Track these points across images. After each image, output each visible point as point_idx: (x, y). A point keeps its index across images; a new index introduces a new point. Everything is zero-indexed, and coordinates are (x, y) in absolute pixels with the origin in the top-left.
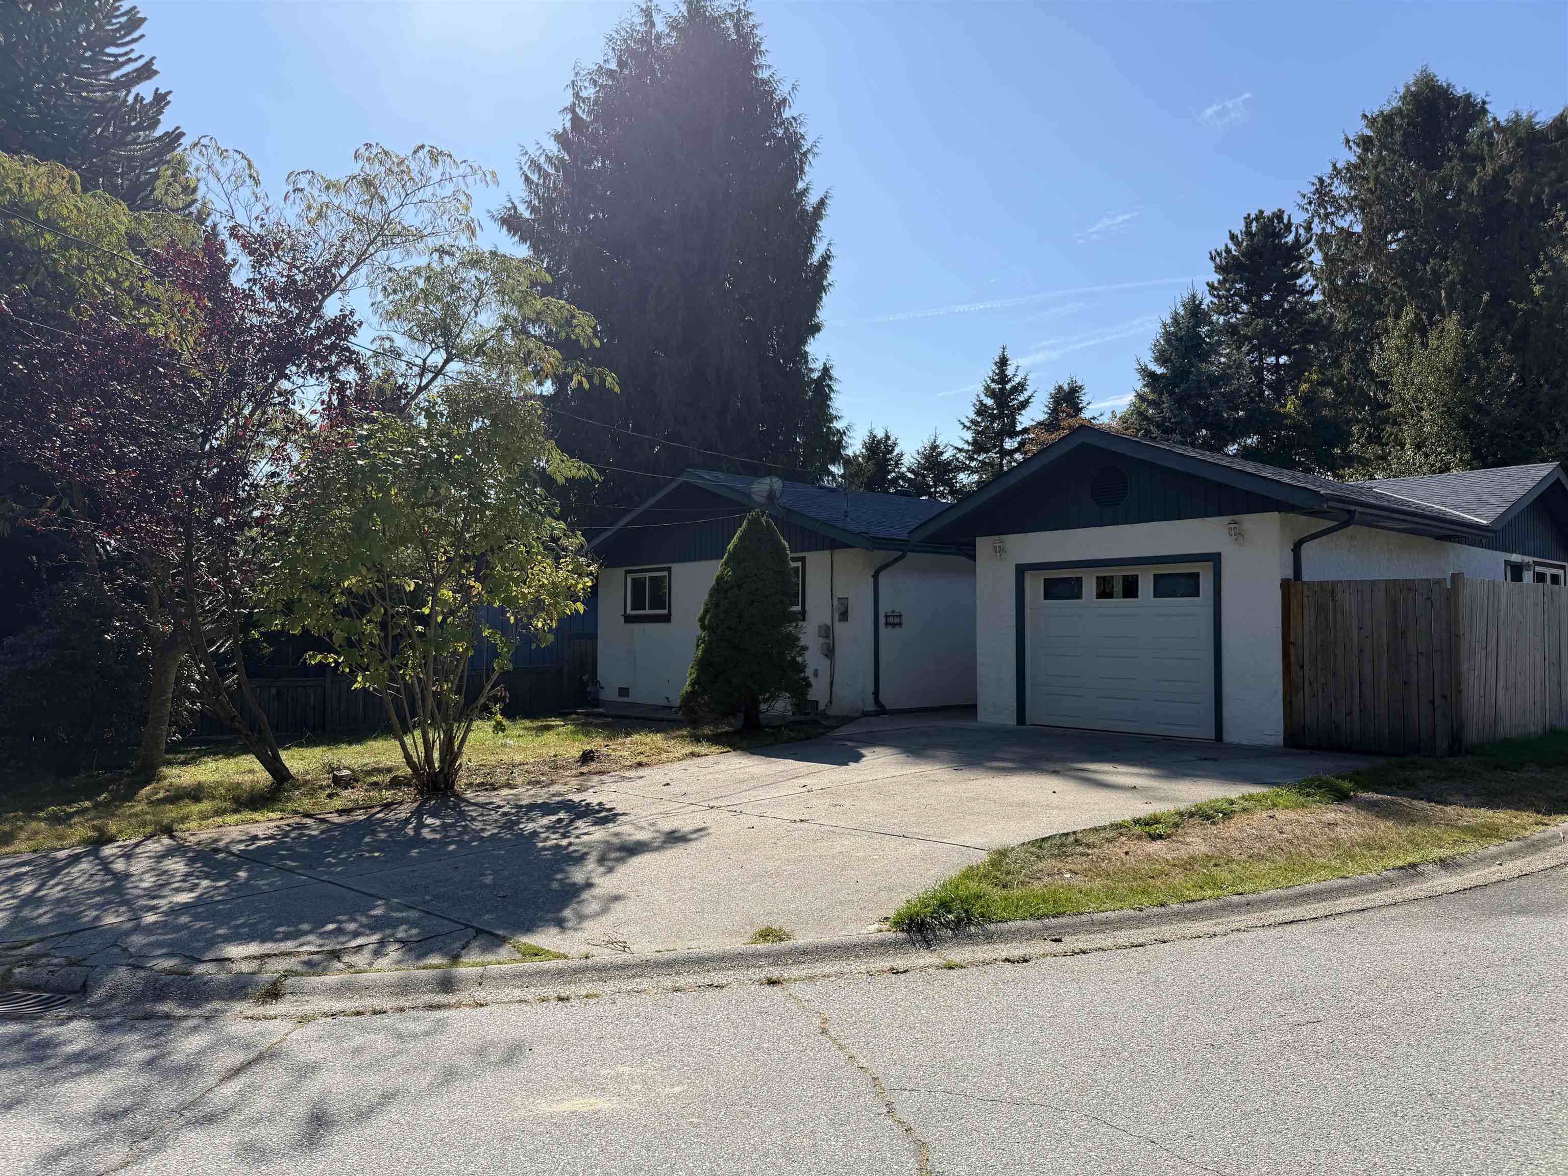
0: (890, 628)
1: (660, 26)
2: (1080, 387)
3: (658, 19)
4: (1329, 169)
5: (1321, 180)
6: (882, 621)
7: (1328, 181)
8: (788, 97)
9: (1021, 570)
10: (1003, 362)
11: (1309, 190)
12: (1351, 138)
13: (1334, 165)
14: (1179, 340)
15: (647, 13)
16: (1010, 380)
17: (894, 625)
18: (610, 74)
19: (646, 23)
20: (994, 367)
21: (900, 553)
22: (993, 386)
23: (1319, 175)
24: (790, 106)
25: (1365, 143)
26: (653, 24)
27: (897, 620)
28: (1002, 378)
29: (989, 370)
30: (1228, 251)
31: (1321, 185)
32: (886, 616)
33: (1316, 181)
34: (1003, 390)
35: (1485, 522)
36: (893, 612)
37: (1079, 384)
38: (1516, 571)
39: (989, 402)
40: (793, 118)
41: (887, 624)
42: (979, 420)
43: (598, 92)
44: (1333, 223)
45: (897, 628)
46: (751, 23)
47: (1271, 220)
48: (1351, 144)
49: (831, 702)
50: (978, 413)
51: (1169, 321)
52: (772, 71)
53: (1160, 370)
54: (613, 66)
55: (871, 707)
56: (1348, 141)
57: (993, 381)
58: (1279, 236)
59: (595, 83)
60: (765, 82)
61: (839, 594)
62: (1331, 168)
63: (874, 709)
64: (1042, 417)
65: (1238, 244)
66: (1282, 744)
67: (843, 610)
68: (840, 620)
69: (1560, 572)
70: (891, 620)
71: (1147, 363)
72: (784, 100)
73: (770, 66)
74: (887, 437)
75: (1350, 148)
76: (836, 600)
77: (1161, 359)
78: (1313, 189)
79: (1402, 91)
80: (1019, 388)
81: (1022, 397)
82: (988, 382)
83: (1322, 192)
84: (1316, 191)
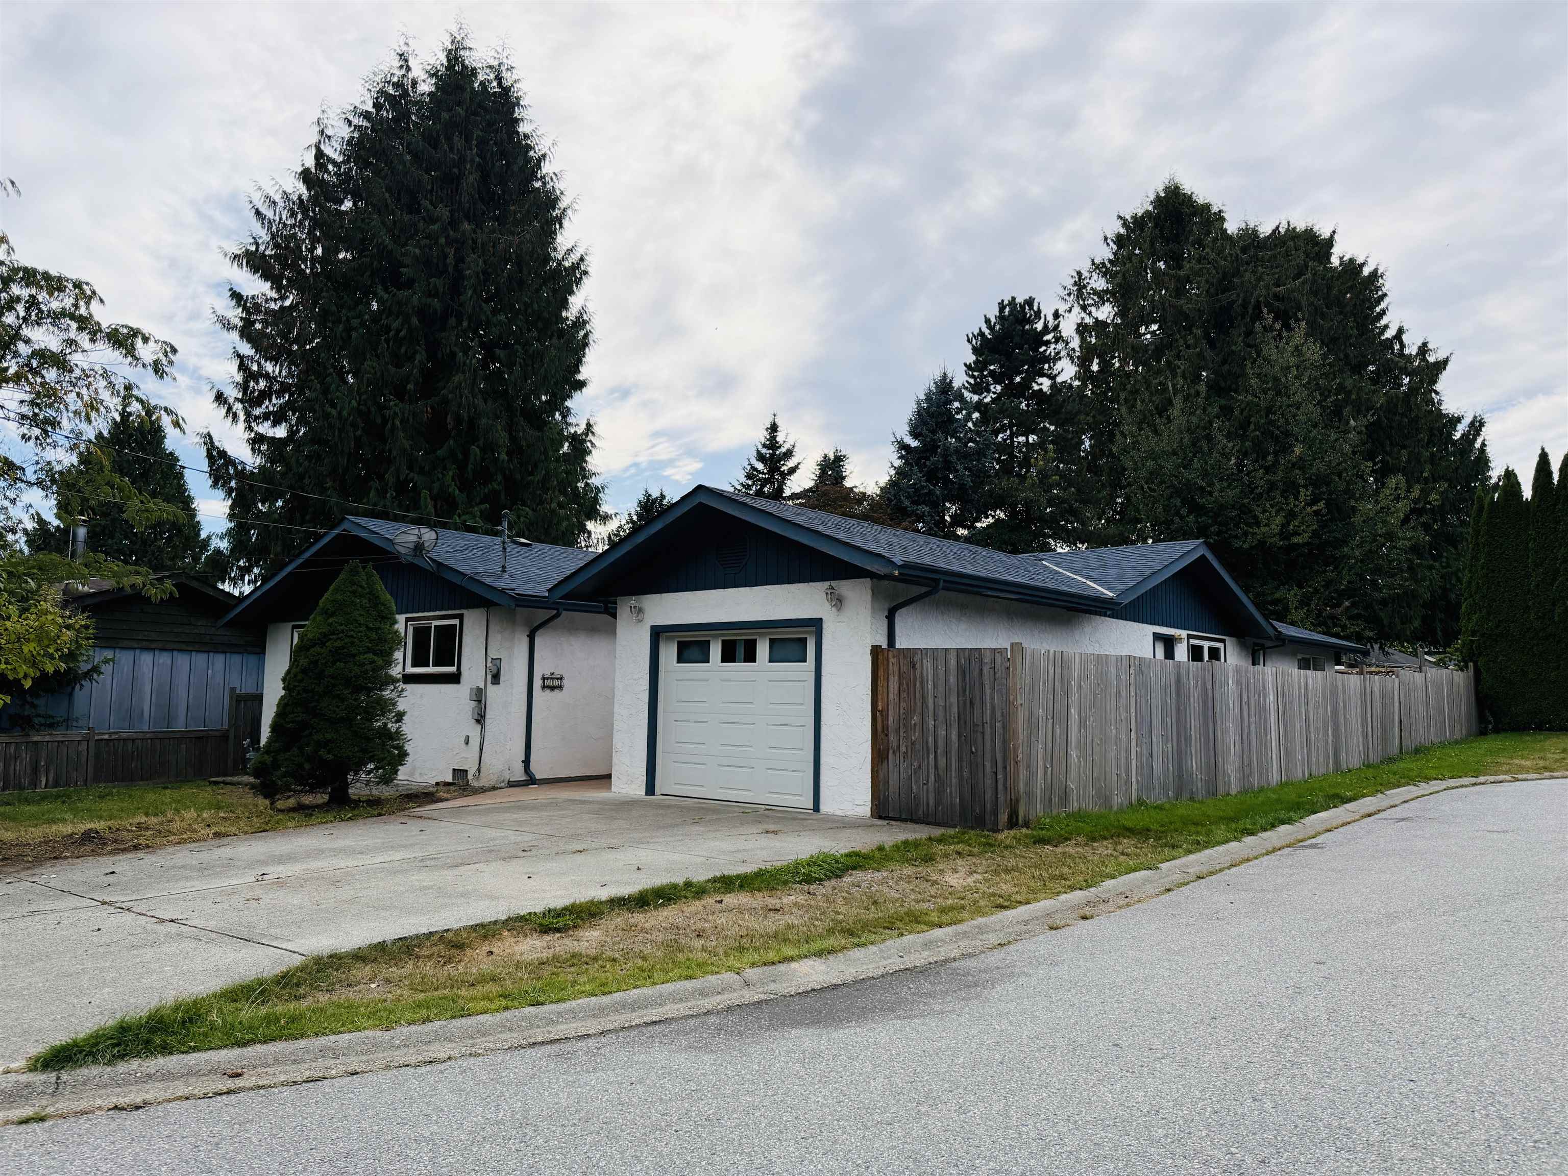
0: (548, 691)
1: (417, 72)
2: (844, 456)
3: (414, 64)
4: (1088, 264)
5: (1079, 274)
6: (537, 683)
7: (1088, 275)
8: (548, 152)
9: (658, 634)
10: (774, 428)
11: (1069, 282)
12: (1109, 236)
13: (1093, 261)
14: (931, 415)
15: (405, 59)
16: (780, 447)
17: (552, 688)
18: (366, 115)
19: (401, 67)
20: (766, 433)
21: (555, 612)
22: (764, 451)
23: (1078, 269)
24: (550, 162)
25: (1120, 240)
26: (409, 69)
27: (556, 683)
28: (772, 444)
29: (762, 436)
30: (981, 334)
31: (1080, 278)
32: (544, 679)
33: (1075, 274)
34: (772, 455)
35: (1111, 594)
36: (552, 674)
37: (843, 453)
38: (1169, 644)
39: (760, 466)
40: (554, 173)
41: (544, 687)
42: (750, 483)
43: (353, 132)
44: (1090, 314)
45: (557, 691)
46: (515, 77)
47: (1022, 307)
48: (1109, 241)
49: (479, 770)
50: (749, 477)
51: (923, 397)
52: (535, 126)
53: (914, 443)
54: (369, 107)
55: (520, 775)
56: (1106, 239)
57: (764, 446)
58: (1030, 321)
59: (350, 123)
60: (527, 137)
61: (493, 654)
62: (1090, 263)
63: (524, 778)
64: (809, 484)
65: (991, 328)
66: (869, 814)
67: (495, 671)
68: (493, 683)
69: (1220, 645)
70: (550, 683)
71: (904, 436)
72: (544, 156)
73: (531, 121)
74: (662, 497)
75: (1108, 244)
76: (489, 660)
77: (914, 434)
78: (1072, 281)
79: (1152, 197)
80: (789, 454)
81: (791, 463)
82: (760, 447)
83: (1080, 285)
84: (1075, 284)
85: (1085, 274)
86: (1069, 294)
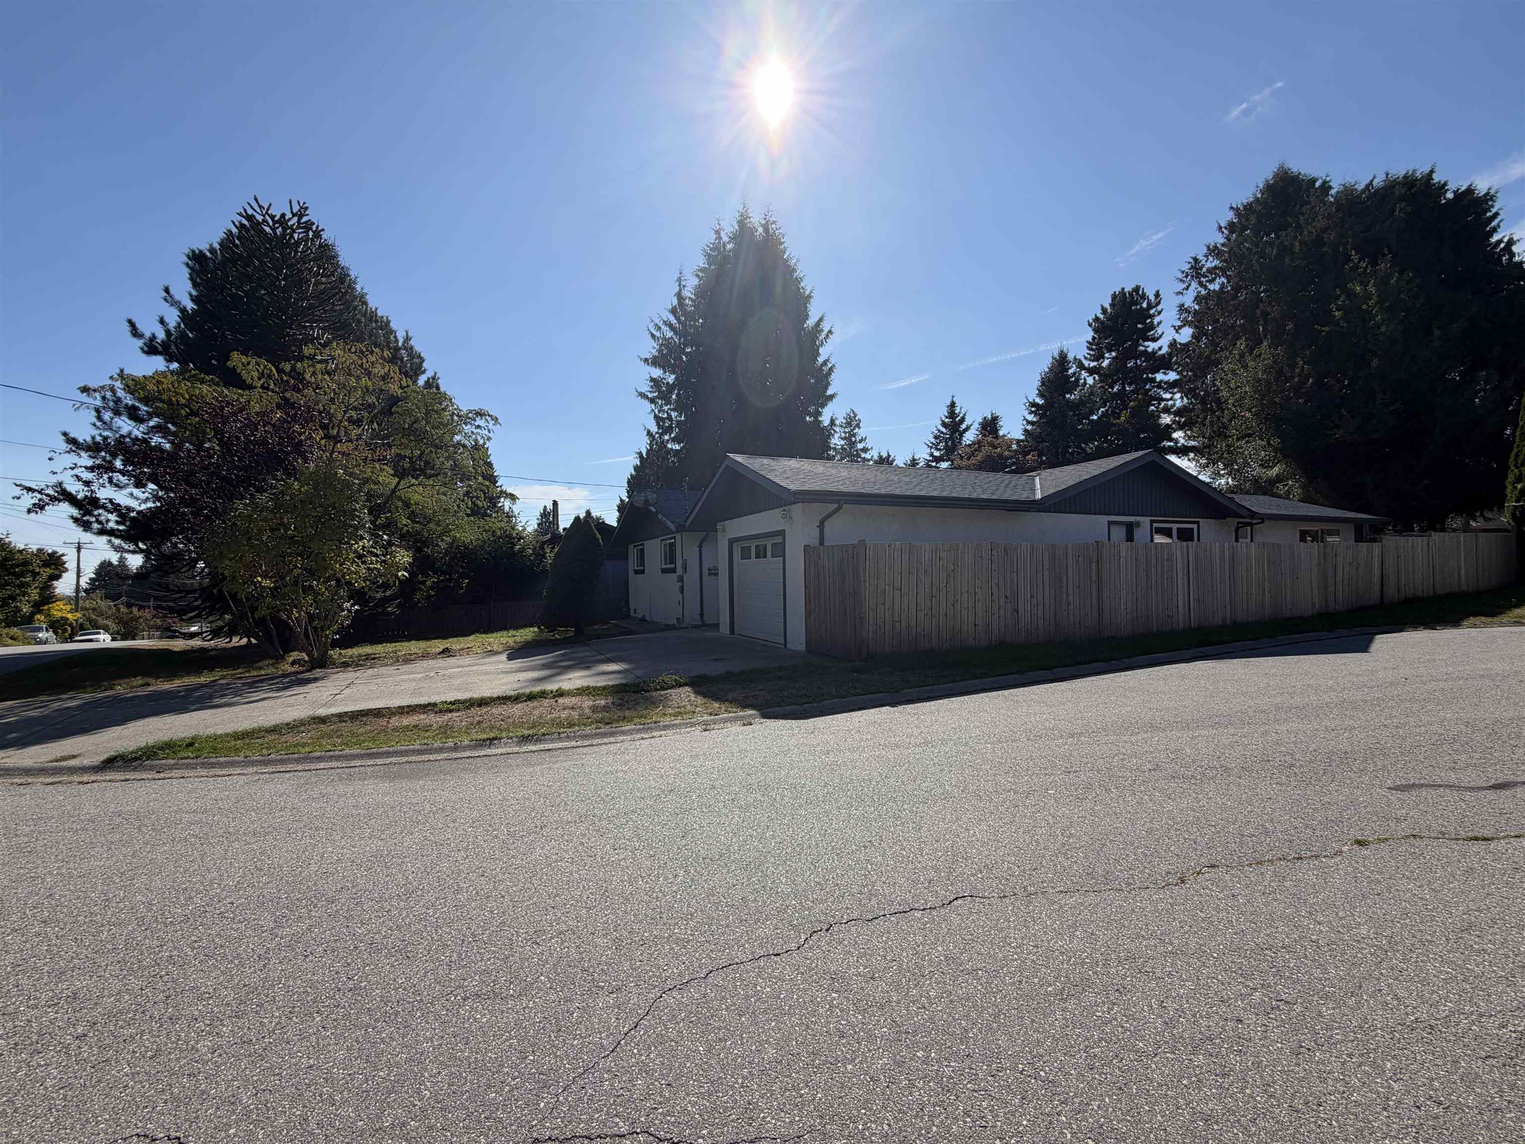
1: (725, 239)
2: (997, 417)
3: (722, 234)
4: (1205, 250)
5: (1196, 260)
6: (705, 572)
7: (1204, 259)
9: (731, 542)
10: (953, 405)
11: (1187, 268)
12: (1223, 225)
13: (1208, 247)
15: (718, 232)
16: (957, 416)
17: (714, 575)
19: (716, 237)
20: (947, 410)
22: (947, 420)
23: (1195, 256)
25: (1231, 226)
26: (720, 238)
27: (716, 572)
28: (952, 414)
29: (945, 411)
30: (1099, 318)
31: (1197, 262)
32: (709, 570)
33: (1192, 260)
34: (954, 421)
36: (714, 567)
37: (996, 414)
38: (1128, 526)
39: (944, 430)
41: (710, 574)
42: (937, 441)
44: (1206, 287)
48: (1223, 229)
50: (936, 437)
53: (1040, 401)
55: (699, 622)
56: (1220, 228)
57: (946, 417)
58: (1137, 303)
61: (684, 557)
64: (977, 437)
65: (1106, 313)
66: (805, 649)
68: (685, 573)
70: (712, 572)
71: (1033, 397)
74: (889, 456)
75: (1223, 232)
76: (683, 561)
77: (1041, 394)
78: (1189, 266)
79: (1262, 185)
80: (963, 420)
81: (964, 426)
82: (944, 418)
83: (1196, 266)
84: (1192, 267)
85: (1200, 257)
86: (1186, 277)
